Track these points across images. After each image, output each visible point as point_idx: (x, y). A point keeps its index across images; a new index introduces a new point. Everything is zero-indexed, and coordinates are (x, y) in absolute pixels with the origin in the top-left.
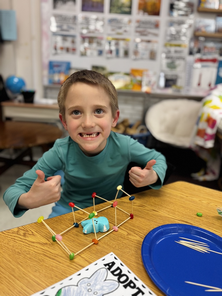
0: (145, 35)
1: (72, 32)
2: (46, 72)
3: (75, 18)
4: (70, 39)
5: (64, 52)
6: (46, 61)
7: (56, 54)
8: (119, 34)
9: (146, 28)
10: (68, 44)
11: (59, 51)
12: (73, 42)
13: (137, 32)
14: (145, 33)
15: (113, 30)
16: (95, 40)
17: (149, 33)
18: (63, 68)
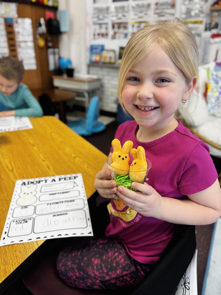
0: (163, 16)
1: (106, 21)
2: (88, 54)
3: (108, 8)
4: (104, 26)
5: (100, 37)
6: (88, 45)
7: (94, 39)
8: (140, 17)
9: (163, 9)
10: (103, 31)
11: (97, 37)
12: (107, 28)
13: (155, 13)
14: (163, 14)
15: (136, 15)
16: (122, 25)
17: (166, 13)
18: (99, 50)
